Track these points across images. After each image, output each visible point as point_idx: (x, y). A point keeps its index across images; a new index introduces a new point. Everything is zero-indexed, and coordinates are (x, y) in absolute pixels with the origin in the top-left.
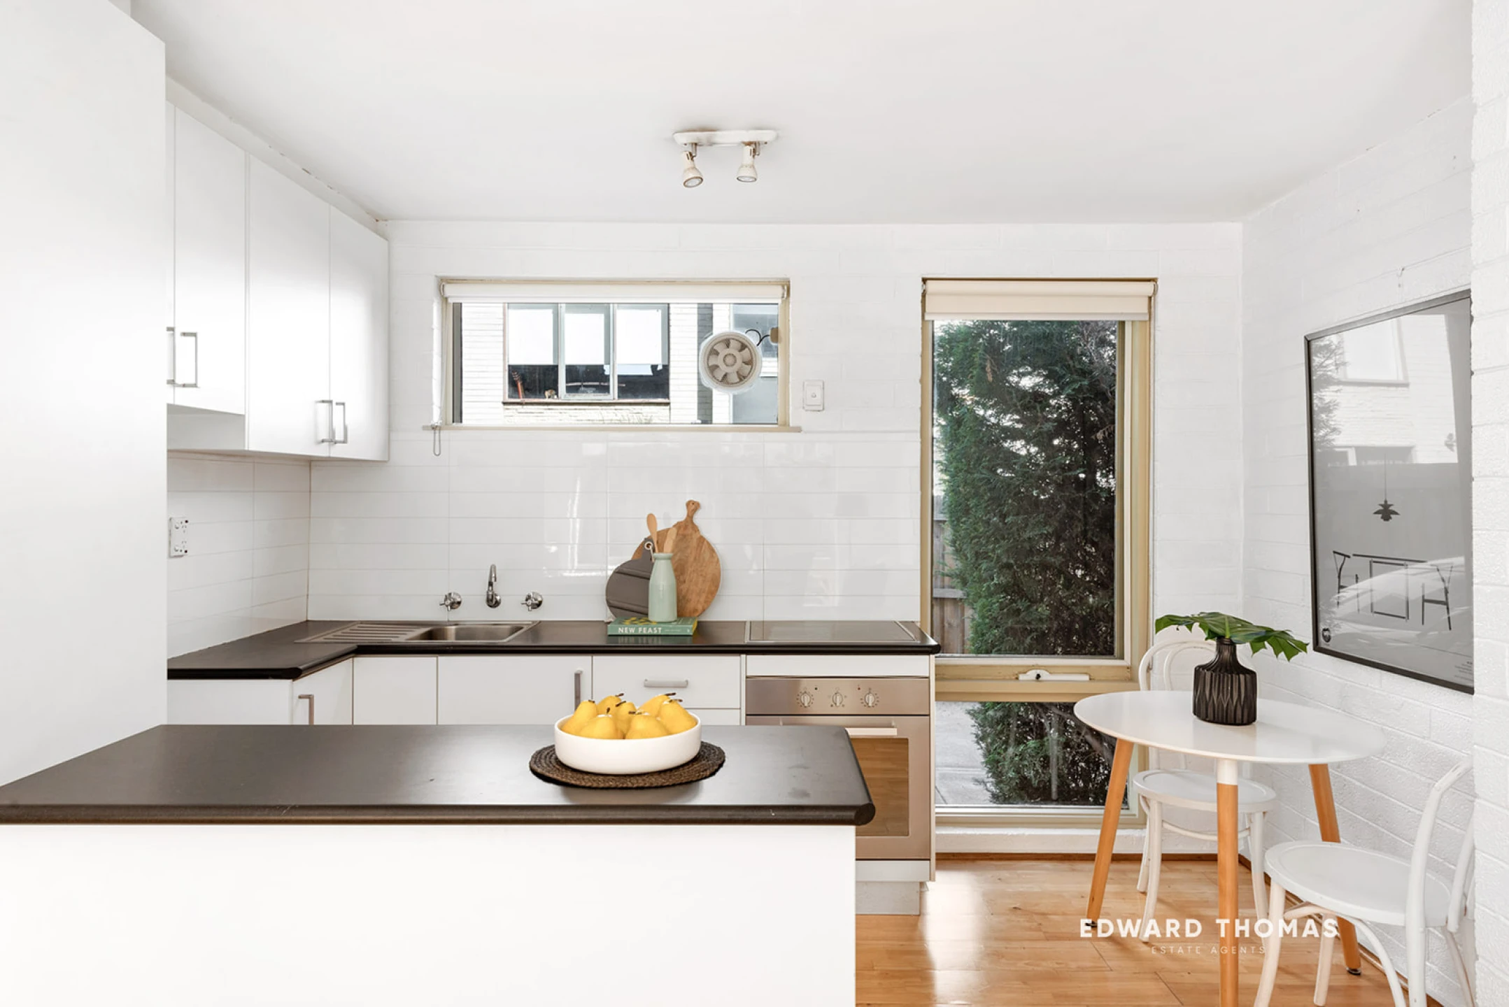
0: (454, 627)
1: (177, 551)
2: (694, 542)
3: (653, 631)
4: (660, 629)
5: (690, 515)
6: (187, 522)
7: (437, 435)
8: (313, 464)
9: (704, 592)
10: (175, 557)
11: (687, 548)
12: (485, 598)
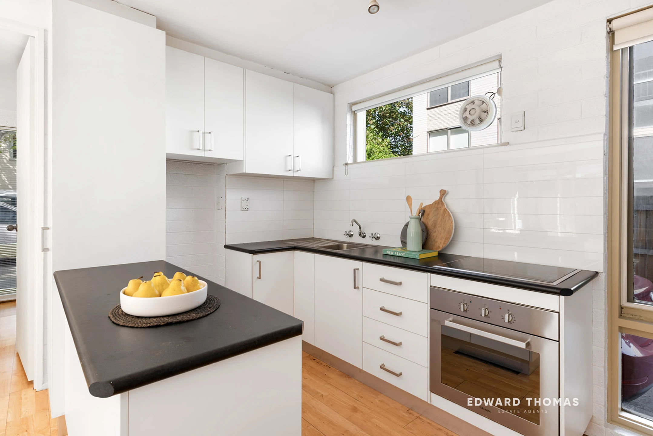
0: (346, 244)
1: (243, 208)
2: (442, 212)
3: (401, 254)
4: (404, 254)
5: (441, 197)
6: (248, 199)
7: (346, 167)
8: (315, 181)
9: (443, 238)
10: (243, 210)
11: (438, 214)
12: (358, 233)
